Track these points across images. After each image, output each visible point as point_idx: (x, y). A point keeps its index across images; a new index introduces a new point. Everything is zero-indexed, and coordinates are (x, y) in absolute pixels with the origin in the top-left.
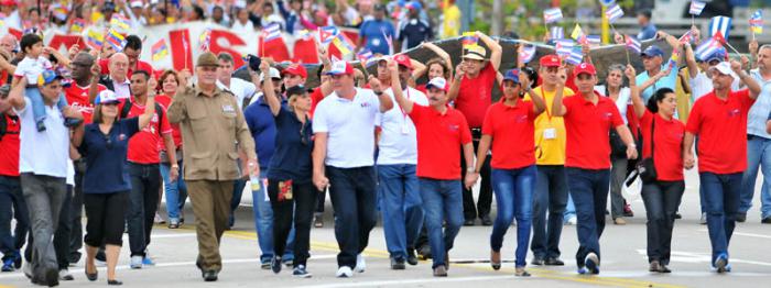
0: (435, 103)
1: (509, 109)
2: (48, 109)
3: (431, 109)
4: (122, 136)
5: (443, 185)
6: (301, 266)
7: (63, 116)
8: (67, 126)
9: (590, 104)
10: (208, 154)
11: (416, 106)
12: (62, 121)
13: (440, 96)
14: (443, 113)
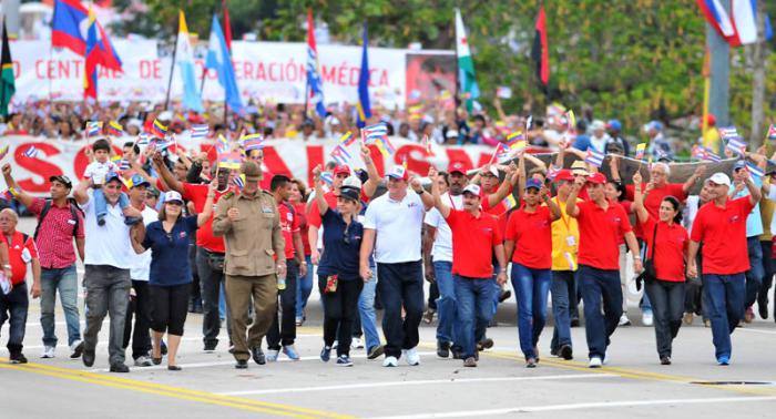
0: (470, 207)
1: (530, 215)
2: (110, 208)
3: (466, 213)
4: (183, 234)
5: (476, 283)
6: (344, 356)
7: (124, 215)
8: (128, 224)
9: (601, 210)
10: (245, 252)
11: (453, 212)
12: (123, 219)
13: (474, 201)
14: (477, 217)
